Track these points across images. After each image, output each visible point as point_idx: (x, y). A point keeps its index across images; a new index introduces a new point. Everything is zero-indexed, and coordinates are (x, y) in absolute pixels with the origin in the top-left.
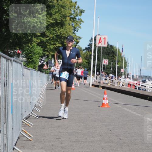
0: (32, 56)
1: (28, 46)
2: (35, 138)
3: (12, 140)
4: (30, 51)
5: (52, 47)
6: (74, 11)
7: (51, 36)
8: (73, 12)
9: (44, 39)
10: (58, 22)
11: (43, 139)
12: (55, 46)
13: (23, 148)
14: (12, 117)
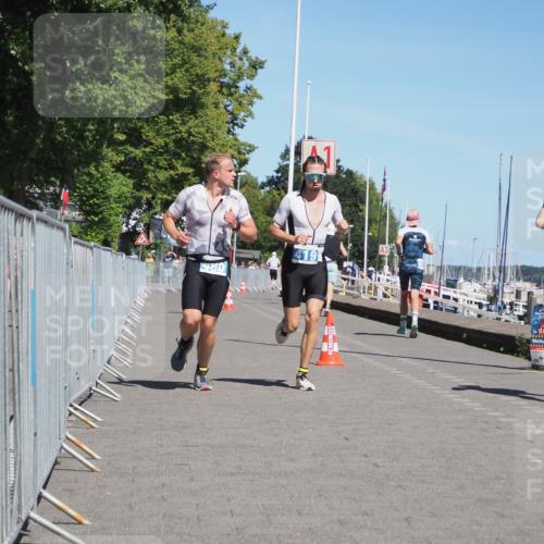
0: (99, 206)
1: (89, 174)
2: (109, 463)
3: (35, 471)
4: (95, 190)
5: (163, 176)
6: (232, 65)
7: (160, 141)
8: (228, 67)
9: (138, 153)
10: (182, 99)
11: (134, 468)
12: (172, 172)
13: (69, 493)
14: (35, 397)
